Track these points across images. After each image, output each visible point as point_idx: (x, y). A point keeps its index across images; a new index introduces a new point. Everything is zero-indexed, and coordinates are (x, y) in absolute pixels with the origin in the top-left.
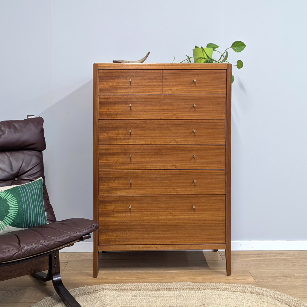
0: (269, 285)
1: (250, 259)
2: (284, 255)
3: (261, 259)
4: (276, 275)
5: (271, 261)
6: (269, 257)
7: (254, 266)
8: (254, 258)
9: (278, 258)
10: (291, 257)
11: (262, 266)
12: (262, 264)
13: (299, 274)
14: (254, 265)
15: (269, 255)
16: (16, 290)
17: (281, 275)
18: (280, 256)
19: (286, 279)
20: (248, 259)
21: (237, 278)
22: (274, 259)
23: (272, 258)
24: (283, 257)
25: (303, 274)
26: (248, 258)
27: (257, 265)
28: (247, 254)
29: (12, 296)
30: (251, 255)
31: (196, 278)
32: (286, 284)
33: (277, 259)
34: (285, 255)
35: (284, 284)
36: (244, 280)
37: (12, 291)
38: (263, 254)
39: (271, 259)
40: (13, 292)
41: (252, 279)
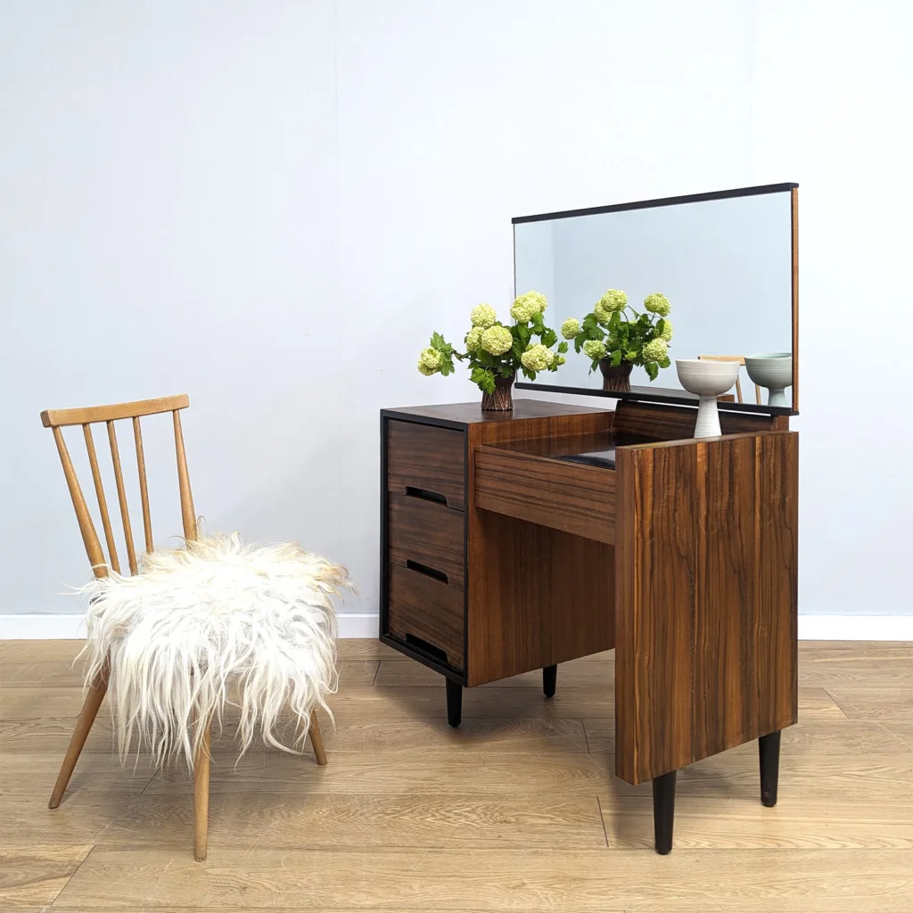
0: (881, 724)
1: (823, 660)
3: (848, 661)
4: (895, 700)
5: (875, 667)
6: (868, 656)
7: (835, 678)
8: (831, 659)
9: (890, 658)
11: (854, 678)
12: (855, 673)
14: (834, 675)
15: (868, 652)
17: (906, 700)
18: (896, 655)
20: (817, 661)
22: (882, 661)
23: (877, 658)
24: (903, 658)
26: (815, 658)
27: (842, 675)
28: (811, 650)
30: (823, 652)
33: (889, 661)
34: (907, 652)
39: (873, 661)
41: (835, 708)
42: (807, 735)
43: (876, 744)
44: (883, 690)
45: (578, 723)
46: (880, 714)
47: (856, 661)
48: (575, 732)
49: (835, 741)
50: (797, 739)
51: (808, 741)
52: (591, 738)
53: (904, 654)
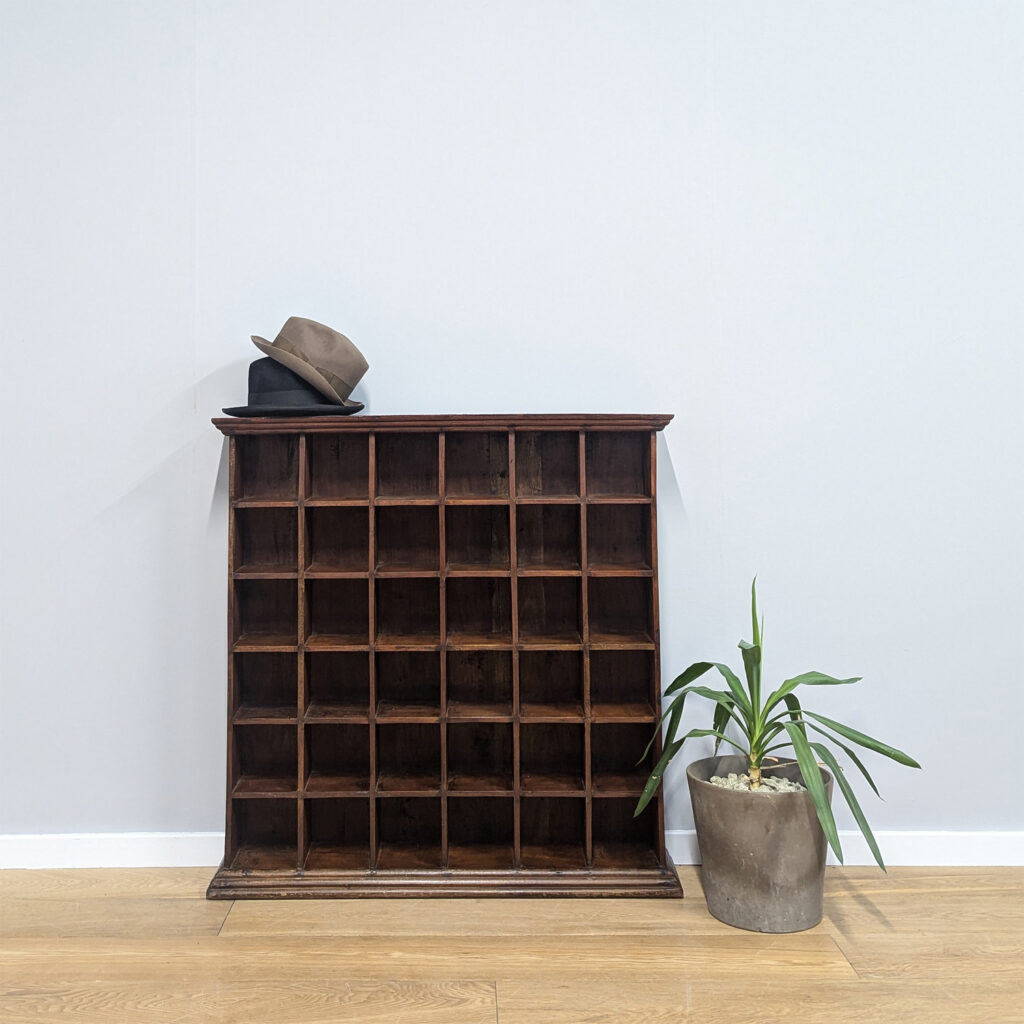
0: (903, 985)
2: (944, 882)
4: (924, 949)
5: (903, 903)
6: (895, 888)
9: (923, 890)
10: (968, 889)
13: (999, 948)
15: (895, 882)
16: (73, 991)
17: (940, 950)
18: (933, 886)
19: (958, 963)
21: (796, 961)
22: (912, 895)
24: (942, 890)
25: (1013, 948)
27: (857, 915)
29: (62, 1011)
31: (655, 957)
32: (961, 983)
33: (922, 894)
34: (948, 881)
35: (953, 981)
36: (816, 968)
37: (58, 997)
38: (873, 878)
39: (901, 894)
40: (64, 998)
41: (843, 963)
42: (801, 1003)
43: (893, 1016)
44: (911, 936)
45: (489, 988)
46: (904, 971)
47: (879, 895)
48: (483, 1002)
49: (838, 1013)
50: (788, 1010)
51: (801, 1012)
52: (504, 1010)
53: (940, 885)
